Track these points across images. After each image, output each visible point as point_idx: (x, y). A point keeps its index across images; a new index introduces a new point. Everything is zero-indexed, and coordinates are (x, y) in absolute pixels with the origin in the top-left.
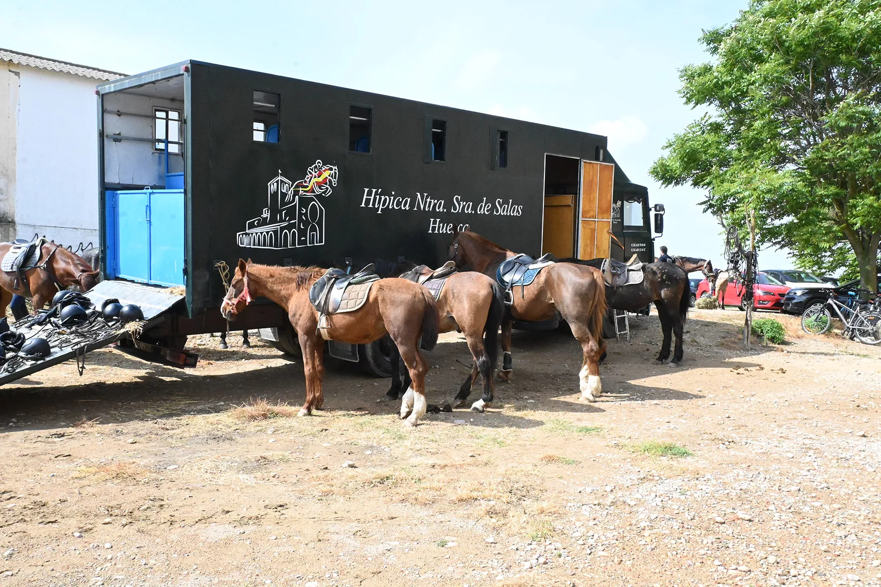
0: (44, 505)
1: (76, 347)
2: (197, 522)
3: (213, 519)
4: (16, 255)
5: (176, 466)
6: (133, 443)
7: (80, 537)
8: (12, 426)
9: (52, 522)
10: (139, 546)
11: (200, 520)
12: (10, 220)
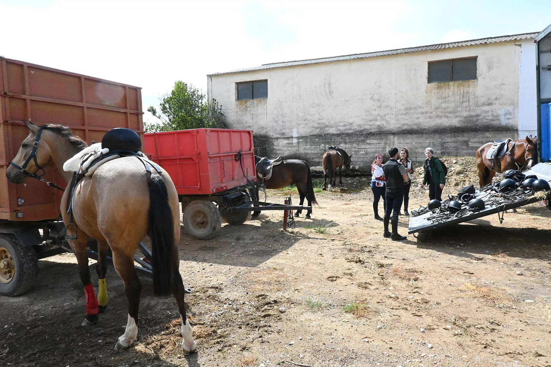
0: (426, 303)
1: (498, 206)
2: (506, 354)
3: (522, 358)
4: (494, 149)
5: (532, 301)
6: (519, 275)
7: (423, 332)
8: (458, 248)
9: (418, 316)
10: (448, 355)
11: (510, 353)
12: (515, 129)
